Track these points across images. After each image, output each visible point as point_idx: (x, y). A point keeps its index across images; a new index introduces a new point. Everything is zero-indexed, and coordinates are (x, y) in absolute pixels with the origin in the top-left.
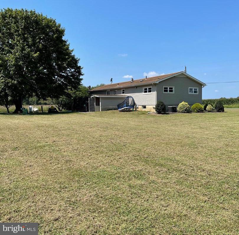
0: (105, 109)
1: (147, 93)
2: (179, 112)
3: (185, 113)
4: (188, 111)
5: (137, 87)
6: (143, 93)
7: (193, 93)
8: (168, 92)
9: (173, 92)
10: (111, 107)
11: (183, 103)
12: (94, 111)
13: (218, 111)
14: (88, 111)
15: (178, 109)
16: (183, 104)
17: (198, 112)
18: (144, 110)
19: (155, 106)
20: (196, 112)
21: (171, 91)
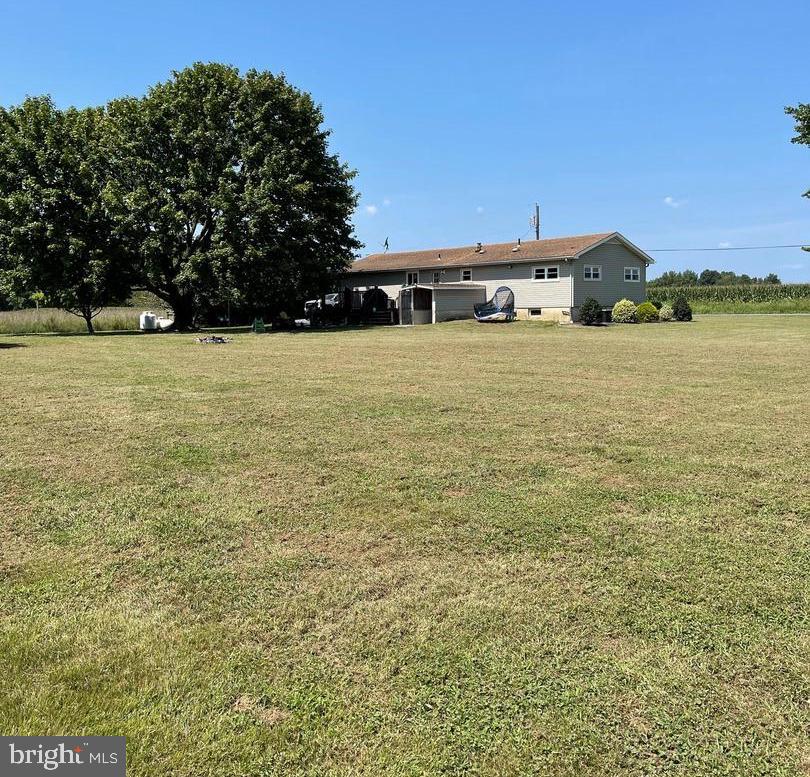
0: (445, 318)
1: (546, 280)
2: (619, 321)
3: (630, 322)
4: (635, 319)
5: (512, 265)
6: (533, 280)
7: (632, 281)
8: (592, 279)
9: (600, 279)
10: (453, 313)
11: (623, 301)
12: (410, 322)
13: (681, 320)
14: (398, 323)
15: (614, 316)
16: (623, 305)
17: (650, 322)
18: (535, 317)
19: (568, 310)
20: (647, 322)
21: (596, 276)
